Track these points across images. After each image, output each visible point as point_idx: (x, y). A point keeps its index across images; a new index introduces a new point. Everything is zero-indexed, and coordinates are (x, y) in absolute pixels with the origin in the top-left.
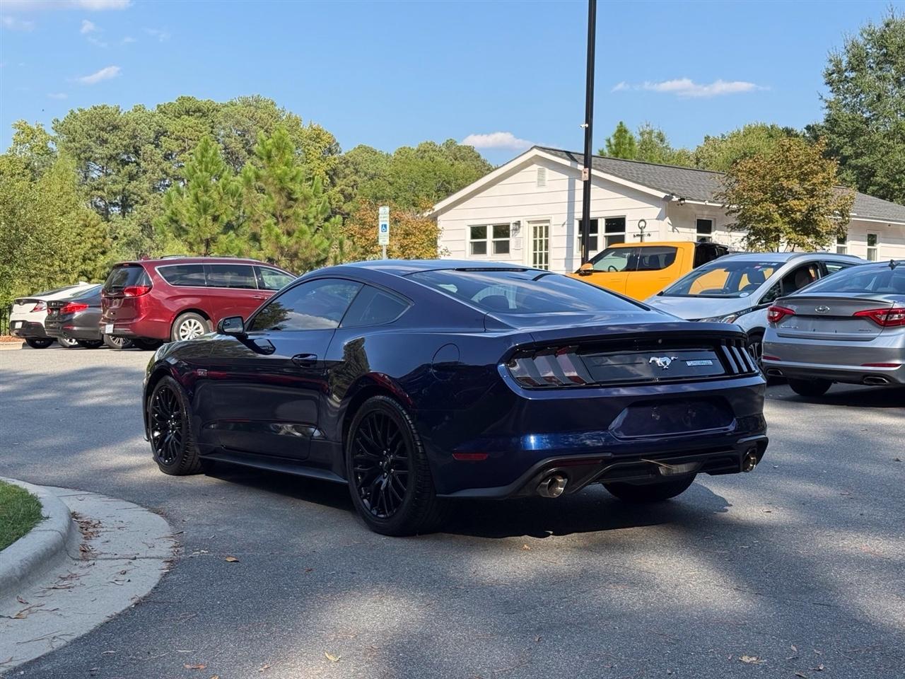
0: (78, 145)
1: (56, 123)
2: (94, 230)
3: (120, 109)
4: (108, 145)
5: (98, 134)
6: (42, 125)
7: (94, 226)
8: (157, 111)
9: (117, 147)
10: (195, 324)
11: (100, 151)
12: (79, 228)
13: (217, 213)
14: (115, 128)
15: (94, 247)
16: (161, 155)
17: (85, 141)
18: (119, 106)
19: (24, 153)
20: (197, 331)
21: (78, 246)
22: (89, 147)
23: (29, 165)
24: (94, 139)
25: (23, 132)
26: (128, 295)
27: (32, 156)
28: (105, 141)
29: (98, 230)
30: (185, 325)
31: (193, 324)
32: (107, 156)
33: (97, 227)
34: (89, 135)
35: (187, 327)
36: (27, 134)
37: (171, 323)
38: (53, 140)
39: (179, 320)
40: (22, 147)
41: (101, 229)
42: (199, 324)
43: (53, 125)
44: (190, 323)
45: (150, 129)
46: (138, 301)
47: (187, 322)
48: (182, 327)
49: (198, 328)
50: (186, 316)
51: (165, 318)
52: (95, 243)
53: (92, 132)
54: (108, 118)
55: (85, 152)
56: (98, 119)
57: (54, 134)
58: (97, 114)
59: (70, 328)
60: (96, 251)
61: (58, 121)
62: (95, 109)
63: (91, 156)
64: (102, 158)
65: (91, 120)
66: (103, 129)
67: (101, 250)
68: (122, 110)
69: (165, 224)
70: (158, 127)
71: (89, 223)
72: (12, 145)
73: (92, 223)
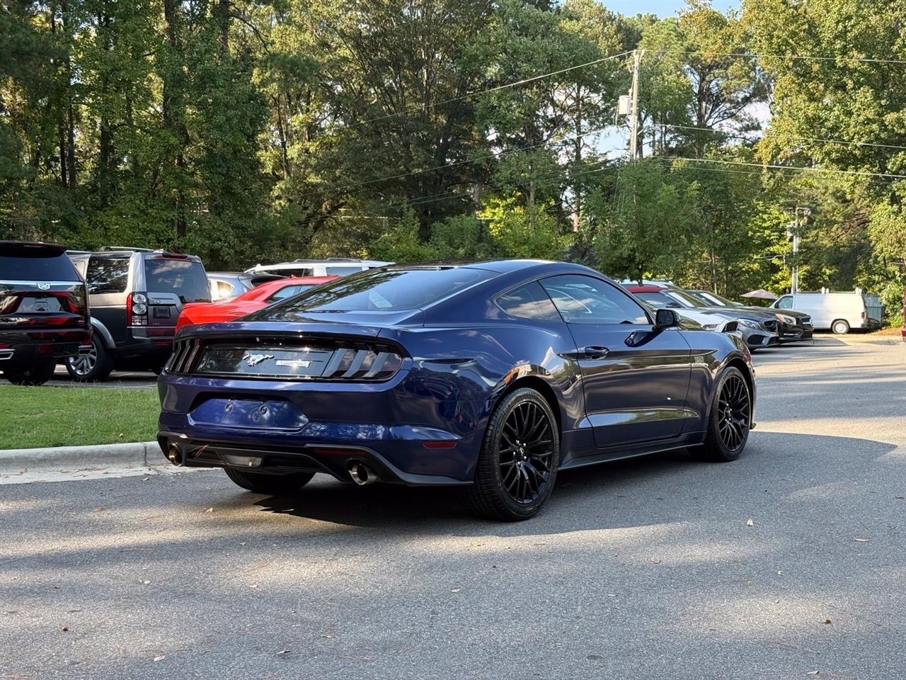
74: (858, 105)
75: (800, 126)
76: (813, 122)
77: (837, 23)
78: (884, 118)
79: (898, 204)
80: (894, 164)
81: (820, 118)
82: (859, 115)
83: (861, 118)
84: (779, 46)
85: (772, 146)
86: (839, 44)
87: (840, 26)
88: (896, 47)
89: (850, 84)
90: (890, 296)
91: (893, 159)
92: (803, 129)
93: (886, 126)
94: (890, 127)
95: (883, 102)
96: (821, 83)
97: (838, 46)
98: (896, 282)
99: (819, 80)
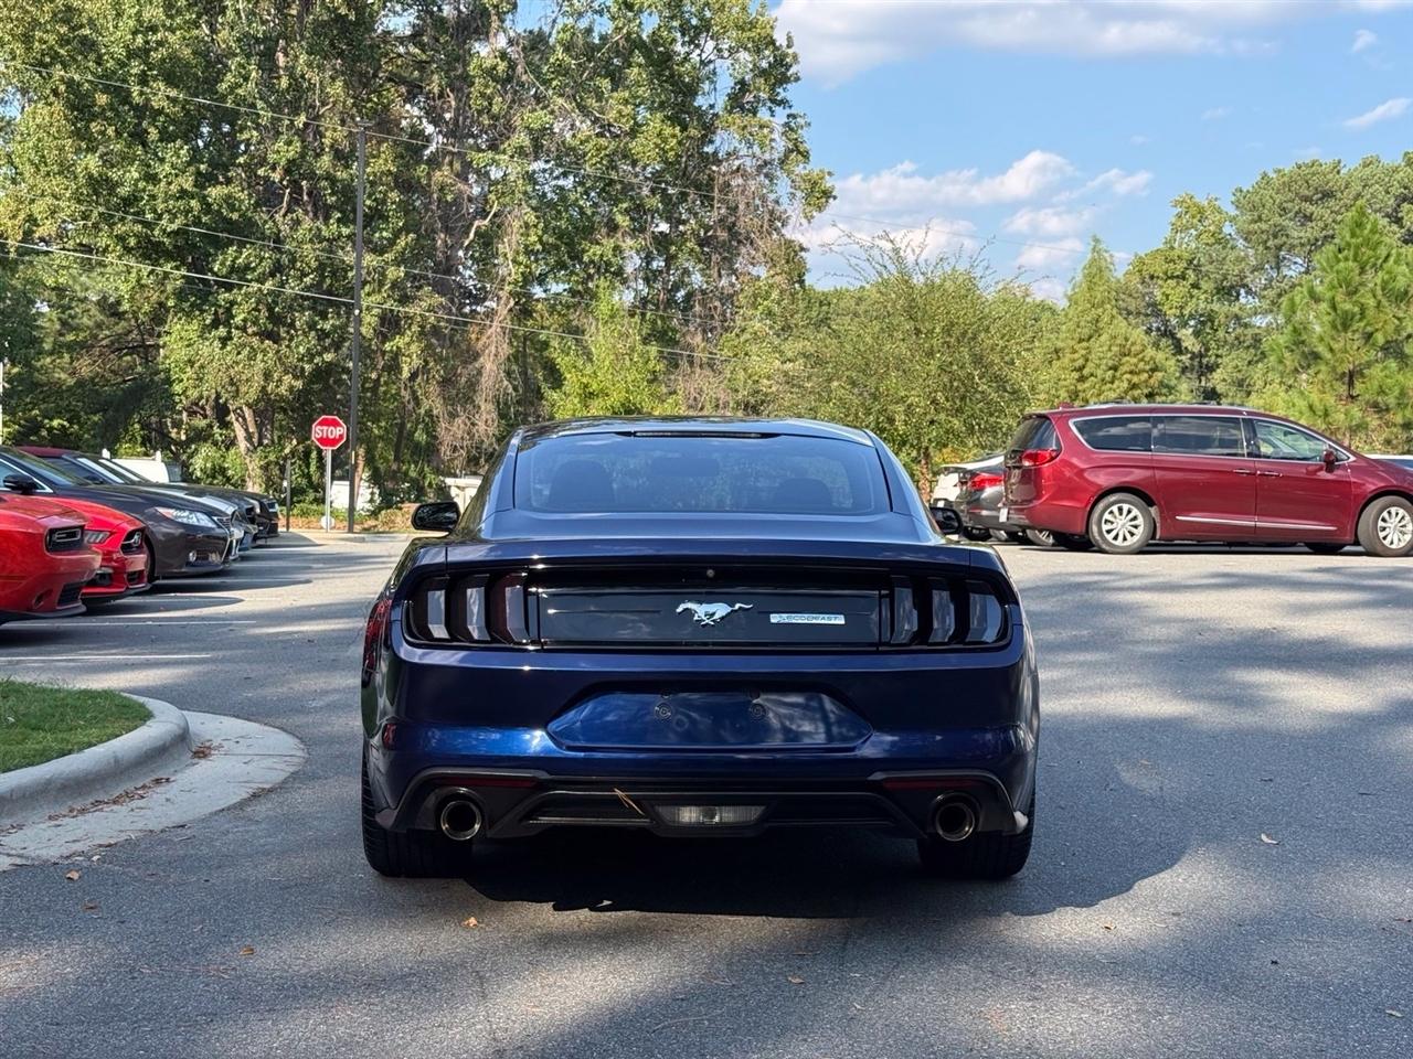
0: (1264, 226)
1: (1238, 194)
2: (1135, 360)
3: (1342, 165)
4: (1314, 224)
5: (1297, 207)
6: (1216, 199)
7: (1135, 356)
8: (1403, 164)
9: (1326, 226)
10: (1129, 512)
11: (1298, 233)
12: (1110, 358)
13: (1369, 329)
14: (1327, 195)
15: (1134, 386)
16: (1399, 235)
17: (1277, 219)
18: (1339, 162)
19: (1187, 243)
20: (1133, 523)
21: (1109, 385)
22: (1283, 228)
23: (1191, 262)
24: (1291, 215)
25: (1187, 212)
26: (1027, 463)
27: (1197, 248)
28: (1309, 218)
29: (1142, 360)
30: (1111, 512)
31: (1125, 512)
32: (1309, 240)
33: (1141, 356)
34: (1284, 209)
35: (1115, 517)
36: (1193, 213)
37: (1088, 509)
38: (1233, 220)
39: (1101, 506)
40: (1183, 235)
41: (1147, 359)
42: (1135, 512)
43: (1233, 198)
44: (1120, 509)
45: (1388, 193)
46: (1038, 472)
47: (1115, 508)
48: (1107, 516)
49: (1135, 518)
50: (1113, 498)
51: (1078, 500)
52: (1135, 379)
53: (1290, 205)
54: (1315, 181)
55: (1275, 237)
56: (1300, 183)
57: (1233, 212)
58: (1299, 175)
59: (977, 511)
60: (1137, 393)
61: (1241, 191)
62: (1299, 168)
63: (1285, 243)
64: (1302, 245)
65: (1288, 185)
66: (1307, 199)
67: (1146, 391)
68: (1345, 166)
69: (1286, 347)
70: (1402, 190)
71: (1130, 350)
72: (1168, 234)
73: (1133, 349)
74: (167, 168)
75: (77, 189)
76: (100, 185)
77: (134, 33)
78: (206, 192)
79: (225, 326)
80: (223, 264)
81: (108, 180)
82: (170, 183)
83: (174, 188)
84: (43, 55)
85: (22, 216)
86: (136, 68)
87: (140, 40)
88: (224, 86)
89: (153, 134)
90: (209, 465)
91: (221, 257)
92: (82, 194)
93: (209, 205)
94: (215, 207)
95: (203, 167)
96: (110, 125)
97: (134, 71)
98: (215, 444)
99: (106, 119)
